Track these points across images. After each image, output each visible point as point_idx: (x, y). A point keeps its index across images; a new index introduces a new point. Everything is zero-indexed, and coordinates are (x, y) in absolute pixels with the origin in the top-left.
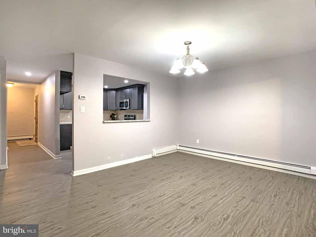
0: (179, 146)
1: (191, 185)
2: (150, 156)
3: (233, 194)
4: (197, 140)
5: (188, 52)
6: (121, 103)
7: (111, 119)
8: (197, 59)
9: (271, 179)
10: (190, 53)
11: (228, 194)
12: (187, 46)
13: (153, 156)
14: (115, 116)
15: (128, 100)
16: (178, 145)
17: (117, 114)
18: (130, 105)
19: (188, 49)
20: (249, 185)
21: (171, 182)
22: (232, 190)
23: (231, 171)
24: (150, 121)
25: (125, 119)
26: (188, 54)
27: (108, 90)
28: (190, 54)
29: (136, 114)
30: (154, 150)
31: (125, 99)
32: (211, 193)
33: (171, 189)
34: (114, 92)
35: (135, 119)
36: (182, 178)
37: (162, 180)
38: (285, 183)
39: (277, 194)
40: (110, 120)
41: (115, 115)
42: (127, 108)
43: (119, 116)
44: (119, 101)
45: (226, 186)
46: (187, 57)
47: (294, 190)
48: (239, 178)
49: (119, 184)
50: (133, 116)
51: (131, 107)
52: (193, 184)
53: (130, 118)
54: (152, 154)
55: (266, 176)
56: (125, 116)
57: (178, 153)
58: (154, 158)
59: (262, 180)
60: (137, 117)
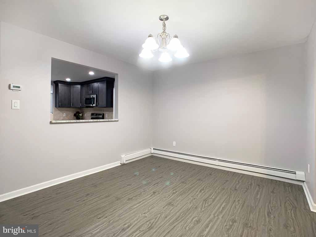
0: (154, 149)
1: (166, 205)
2: (118, 164)
3: (220, 217)
4: (174, 142)
5: (164, 30)
6: (87, 99)
7: (75, 118)
8: (175, 37)
9: (257, 188)
10: (166, 31)
11: (214, 217)
12: (163, 22)
13: (122, 163)
14: (81, 115)
15: (95, 96)
16: (152, 148)
17: (83, 113)
18: (97, 102)
19: (164, 25)
20: (237, 200)
21: (141, 201)
22: (218, 210)
23: (213, 180)
24: (118, 121)
25: (92, 118)
26: (164, 32)
27: (71, 84)
28: (166, 33)
29: (104, 113)
30: (123, 156)
31: (91, 94)
32: (193, 217)
33: (141, 214)
34: (79, 86)
35: (103, 118)
36: (156, 194)
37: (129, 199)
38: (273, 192)
39: (269, 211)
40: (74, 120)
41: (80, 113)
42: (94, 105)
43: (85, 115)
44: (85, 96)
45: (209, 203)
46: (162, 37)
47: (285, 203)
48: (223, 189)
49: (66, 210)
50: (101, 115)
51: (98, 104)
52: (170, 204)
53: (97, 116)
54: (121, 161)
55: (251, 184)
56: (92, 114)
57: (152, 158)
58: (123, 165)
59: (248, 190)
60: (106, 116)
